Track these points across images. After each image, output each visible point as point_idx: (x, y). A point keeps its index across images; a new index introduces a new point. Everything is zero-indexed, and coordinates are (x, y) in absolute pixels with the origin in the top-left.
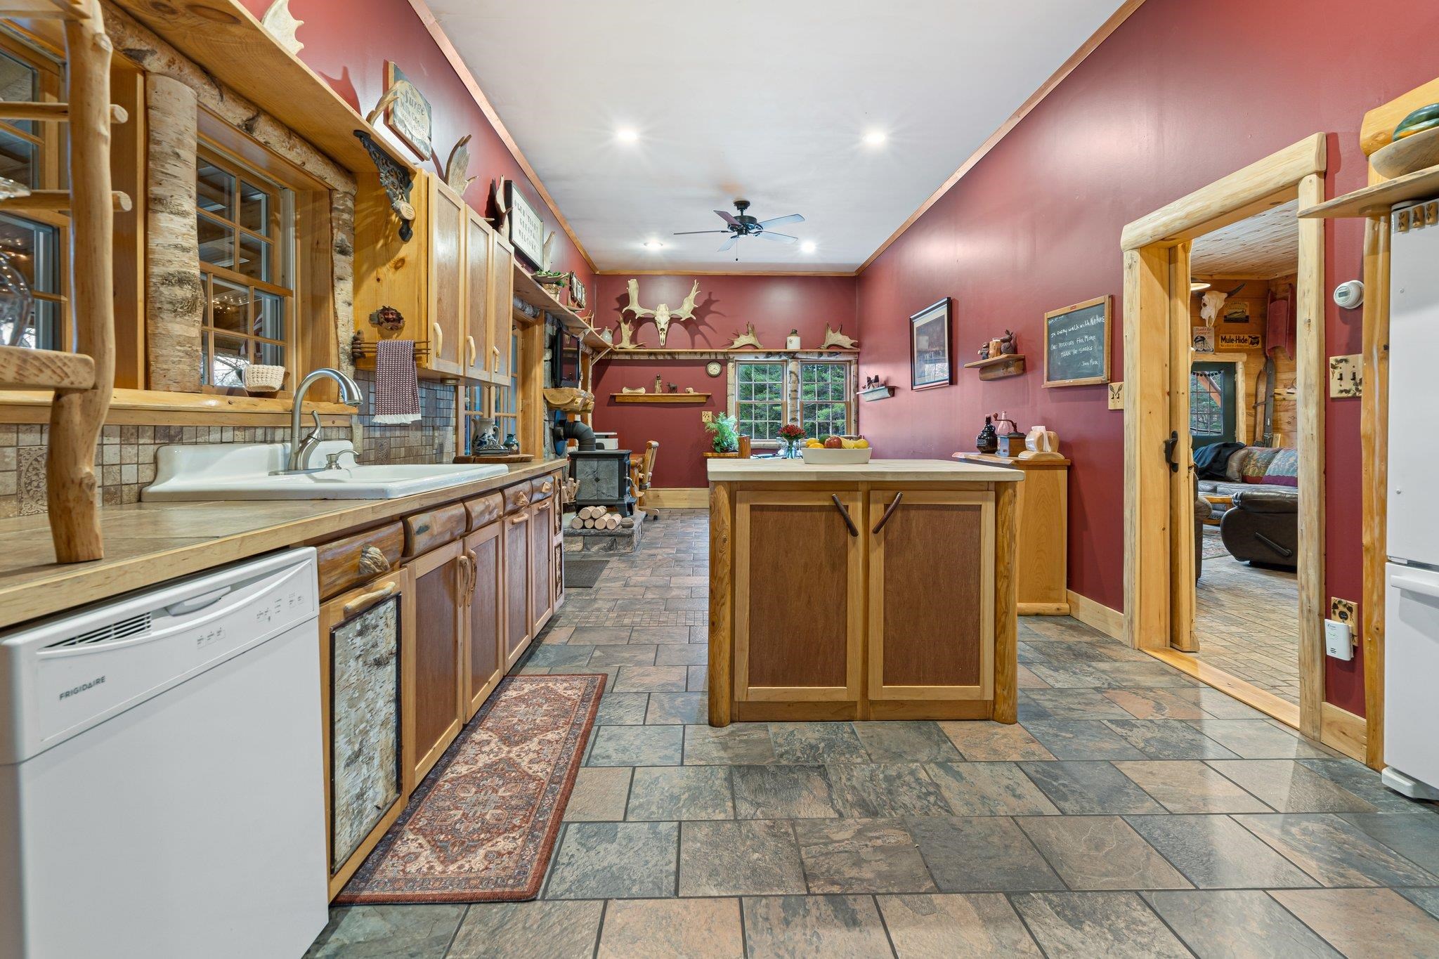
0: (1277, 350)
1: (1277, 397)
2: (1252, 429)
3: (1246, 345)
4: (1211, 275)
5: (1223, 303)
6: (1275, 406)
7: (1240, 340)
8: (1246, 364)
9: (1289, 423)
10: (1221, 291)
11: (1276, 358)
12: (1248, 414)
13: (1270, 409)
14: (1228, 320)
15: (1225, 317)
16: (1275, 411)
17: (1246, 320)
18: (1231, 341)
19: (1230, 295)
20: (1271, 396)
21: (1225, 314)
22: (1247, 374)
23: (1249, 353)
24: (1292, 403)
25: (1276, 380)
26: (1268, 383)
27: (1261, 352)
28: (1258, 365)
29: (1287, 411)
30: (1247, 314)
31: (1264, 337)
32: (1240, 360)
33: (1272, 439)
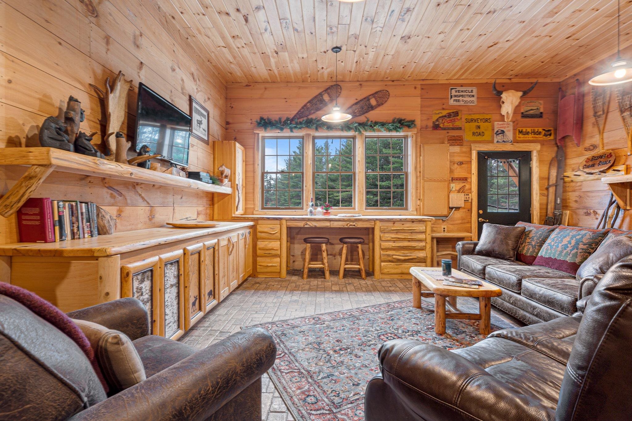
0: (567, 140)
1: (567, 179)
2: (545, 207)
3: (541, 137)
4: (510, 79)
5: (519, 100)
6: (564, 187)
7: (534, 133)
8: (539, 152)
9: (576, 201)
10: (517, 90)
11: (565, 146)
12: (541, 194)
13: (560, 189)
14: (524, 116)
15: (522, 113)
16: (565, 191)
17: (541, 115)
18: (527, 133)
19: (525, 93)
20: (561, 178)
21: (522, 111)
22: (541, 161)
23: (542, 143)
24: (579, 184)
25: (565, 165)
26: (559, 168)
27: (553, 142)
28: (550, 153)
29: (574, 191)
30: (542, 110)
31: (556, 130)
32: (535, 149)
33: (562, 215)
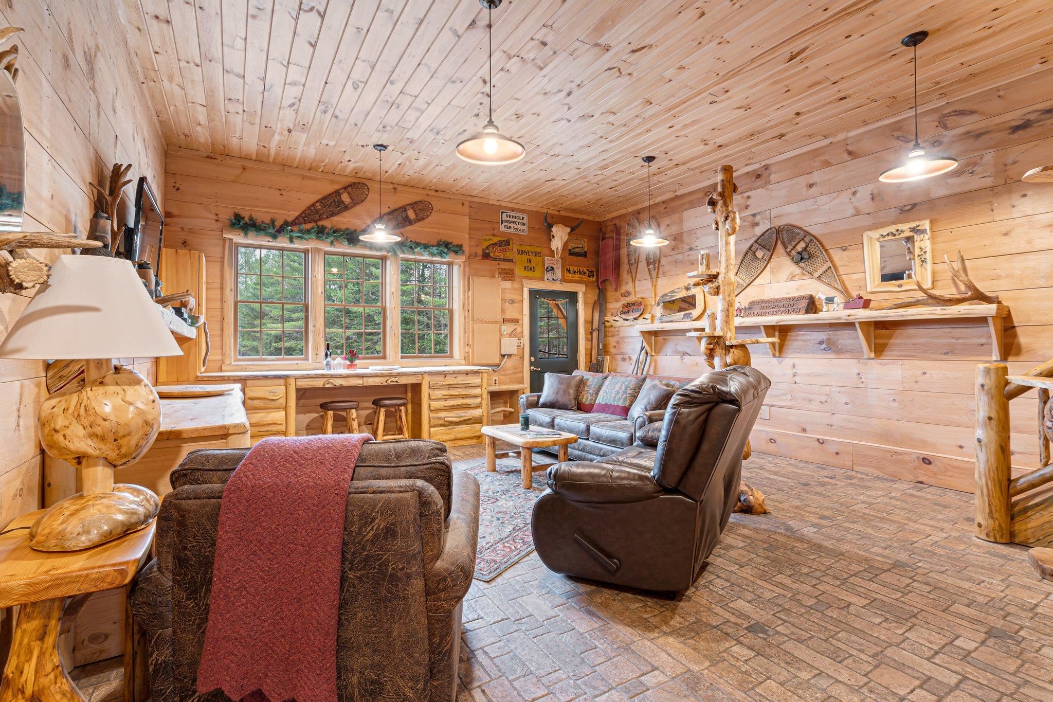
0: (607, 283)
1: (607, 324)
2: (589, 352)
3: (585, 278)
4: (559, 211)
5: (567, 237)
6: (605, 332)
7: (580, 272)
8: (585, 294)
9: (615, 347)
10: (566, 226)
11: (605, 289)
12: (587, 339)
13: (602, 335)
14: (571, 253)
15: (570, 250)
16: (606, 336)
17: (584, 255)
18: (574, 272)
19: (573, 229)
20: (602, 322)
21: (570, 248)
22: (586, 304)
23: (587, 284)
24: (617, 329)
25: (606, 309)
26: (600, 312)
27: (596, 285)
28: (593, 296)
29: (613, 336)
30: (586, 250)
31: (597, 271)
32: (580, 289)
33: (603, 361)
